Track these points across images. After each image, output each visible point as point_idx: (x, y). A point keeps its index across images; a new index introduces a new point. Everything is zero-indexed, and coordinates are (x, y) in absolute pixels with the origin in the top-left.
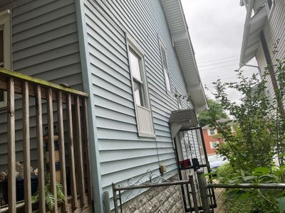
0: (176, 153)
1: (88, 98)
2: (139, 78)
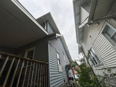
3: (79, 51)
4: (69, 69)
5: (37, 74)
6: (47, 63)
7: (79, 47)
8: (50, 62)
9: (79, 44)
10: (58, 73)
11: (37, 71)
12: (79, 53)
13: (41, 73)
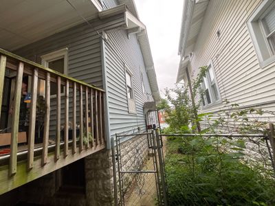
0: (146, 122)
1: (105, 93)
2: (130, 86)
3: (179, 74)
4: (150, 111)
5: (78, 112)
6: (102, 90)
7: (181, 65)
8: (108, 89)
9: (183, 56)
10: (127, 113)
11: (78, 106)
12: (179, 80)
13: (88, 111)
